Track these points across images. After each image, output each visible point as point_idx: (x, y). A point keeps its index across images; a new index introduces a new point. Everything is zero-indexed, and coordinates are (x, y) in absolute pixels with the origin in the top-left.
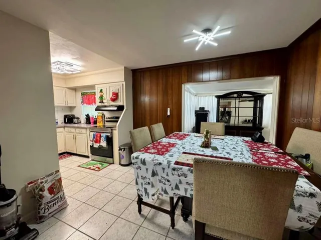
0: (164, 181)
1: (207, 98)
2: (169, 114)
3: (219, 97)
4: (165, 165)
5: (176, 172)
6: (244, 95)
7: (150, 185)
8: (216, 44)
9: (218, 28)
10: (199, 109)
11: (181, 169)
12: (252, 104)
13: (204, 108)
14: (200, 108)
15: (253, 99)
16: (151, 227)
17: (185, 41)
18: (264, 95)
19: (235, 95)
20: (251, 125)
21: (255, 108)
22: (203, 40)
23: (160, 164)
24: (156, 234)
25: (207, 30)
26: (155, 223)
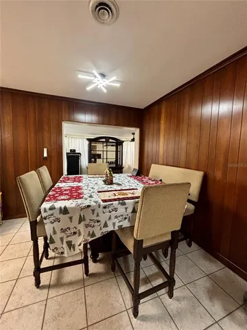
0: (93, 224)
1: (78, 140)
2: (45, 155)
3: (90, 141)
4: (94, 206)
5: (107, 210)
6: (111, 140)
7: (77, 235)
8: (105, 91)
9: (114, 78)
10: (69, 152)
11: (112, 204)
12: (114, 148)
13: (75, 150)
14: (71, 150)
15: (114, 144)
16: (61, 291)
17: (80, 76)
18: (123, 142)
19: (104, 140)
20: (114, 166)
21: (117, 151)
22: (98, 83)
23: (89, 206)
24: (71, 293)
25: (103, 75)
26: (65, 284)
